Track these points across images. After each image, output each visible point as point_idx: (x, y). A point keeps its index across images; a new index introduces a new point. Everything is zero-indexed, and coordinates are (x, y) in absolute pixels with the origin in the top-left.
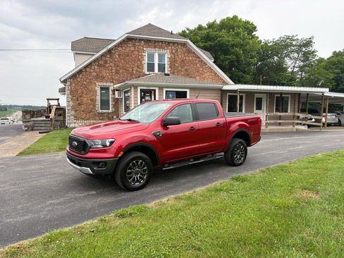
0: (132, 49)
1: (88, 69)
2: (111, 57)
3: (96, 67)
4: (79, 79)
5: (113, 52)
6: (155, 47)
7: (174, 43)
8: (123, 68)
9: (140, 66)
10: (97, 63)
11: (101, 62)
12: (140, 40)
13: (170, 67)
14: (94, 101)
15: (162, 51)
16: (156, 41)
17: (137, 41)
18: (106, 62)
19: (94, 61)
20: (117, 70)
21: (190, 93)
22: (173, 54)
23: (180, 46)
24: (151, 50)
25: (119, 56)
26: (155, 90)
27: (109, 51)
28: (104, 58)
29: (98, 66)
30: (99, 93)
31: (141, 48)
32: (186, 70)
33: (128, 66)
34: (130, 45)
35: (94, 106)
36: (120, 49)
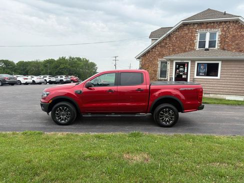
0: (187, 32)
1: (154, 50)
2: (170, 40)
3: (159, 48)
4: (147, 57)
5: (172, 36)
6: (207, 28)
7: (225, 22)
8: (179, 47)
9: (193, 44)
10: (160, 45)
11: (163, 44)
12: (194, 24)
13: (220, 43)
14: (155, 71)
15: (213, 30)
16: (207, 23)
17: (192, 25)
18: (166, 44)
19: (158, 44)
20: (174, 49)
21: (222, 65)
22: (224, 31)
23: (231, 24)
24: (203, 31)
25: (176, 38)
26: (188, 63)
27: (169, 36)
28: (165, 41)
29: (161, 47)
30: (159, 66)
31: (195, 30)
32: (237, 44)
33: (182, 45)
34: (185, 29)
35: (156, 74)
36: (177, 33)
